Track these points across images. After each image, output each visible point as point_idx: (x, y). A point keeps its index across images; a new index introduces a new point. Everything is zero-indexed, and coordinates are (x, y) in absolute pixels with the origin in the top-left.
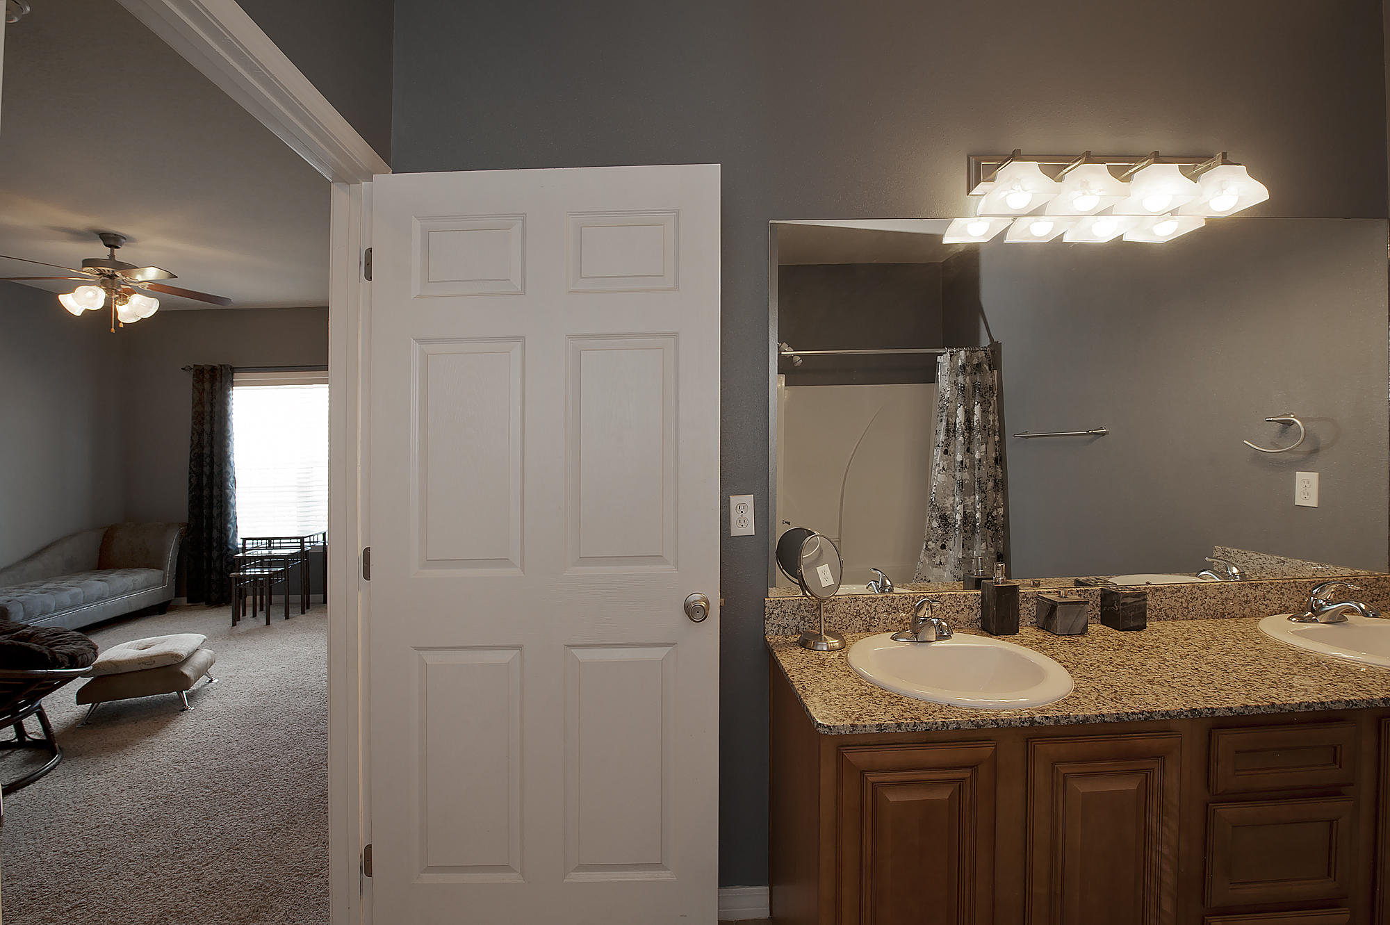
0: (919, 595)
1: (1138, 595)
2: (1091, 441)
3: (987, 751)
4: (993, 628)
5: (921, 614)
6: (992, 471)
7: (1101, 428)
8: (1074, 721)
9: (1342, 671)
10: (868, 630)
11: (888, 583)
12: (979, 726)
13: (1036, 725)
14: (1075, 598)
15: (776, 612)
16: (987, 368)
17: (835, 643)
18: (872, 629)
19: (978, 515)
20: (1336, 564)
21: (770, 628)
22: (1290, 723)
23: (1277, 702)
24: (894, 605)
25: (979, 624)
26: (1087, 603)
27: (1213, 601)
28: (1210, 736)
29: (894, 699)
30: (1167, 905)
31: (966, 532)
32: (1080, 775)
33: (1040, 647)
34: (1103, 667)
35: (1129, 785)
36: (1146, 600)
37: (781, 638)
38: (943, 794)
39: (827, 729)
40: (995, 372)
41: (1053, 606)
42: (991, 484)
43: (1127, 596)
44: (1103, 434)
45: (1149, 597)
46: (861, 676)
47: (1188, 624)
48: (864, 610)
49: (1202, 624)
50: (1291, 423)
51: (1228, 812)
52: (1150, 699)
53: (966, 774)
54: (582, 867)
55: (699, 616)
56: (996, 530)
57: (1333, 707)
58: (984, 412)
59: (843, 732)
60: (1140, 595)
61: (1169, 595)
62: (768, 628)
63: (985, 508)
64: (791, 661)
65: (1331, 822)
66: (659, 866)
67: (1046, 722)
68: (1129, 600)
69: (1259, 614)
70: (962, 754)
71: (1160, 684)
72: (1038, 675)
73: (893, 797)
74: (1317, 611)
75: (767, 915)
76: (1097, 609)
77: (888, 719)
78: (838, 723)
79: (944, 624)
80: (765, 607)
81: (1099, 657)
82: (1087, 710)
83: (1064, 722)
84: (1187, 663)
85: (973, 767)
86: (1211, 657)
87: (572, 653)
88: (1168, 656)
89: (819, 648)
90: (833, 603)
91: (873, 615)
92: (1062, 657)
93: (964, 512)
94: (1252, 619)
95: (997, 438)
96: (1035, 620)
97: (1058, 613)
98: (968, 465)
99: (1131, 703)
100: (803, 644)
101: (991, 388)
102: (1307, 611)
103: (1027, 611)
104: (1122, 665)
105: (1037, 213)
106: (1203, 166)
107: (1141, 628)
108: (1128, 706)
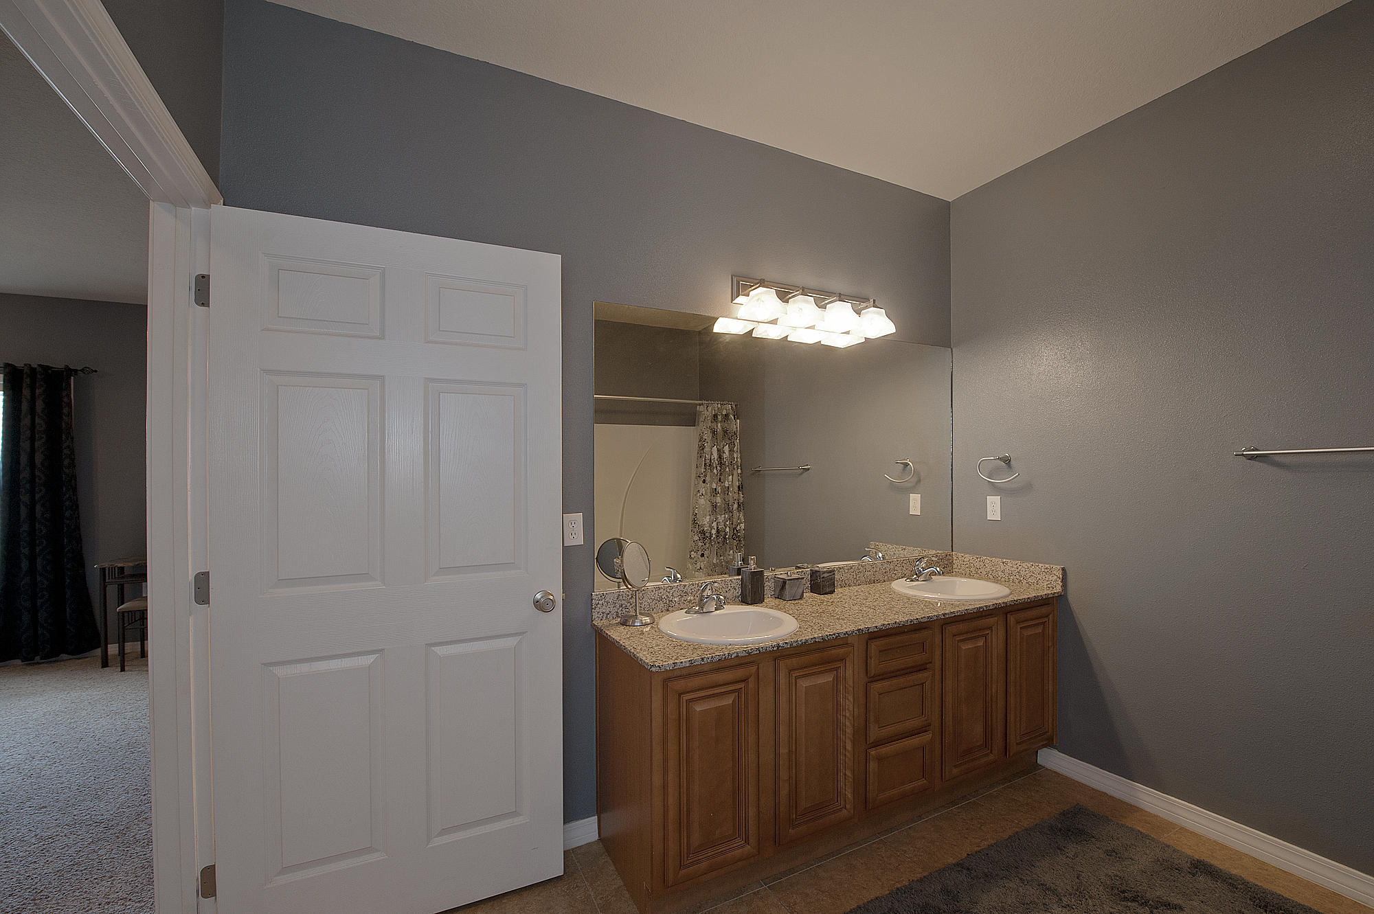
0: (701, 582)
1: (830, 572)
2: (801, 474)
3: (754, 669)
4: (749, 599)
5: (705, 594)
6: (736, 496)
7: (807, 465)
8: (800, 643)
9: (928, 603)
10: (668, 610)
11: (679, 576)
12: (749, 653)
13: (780, 648)
14: (796, 576)
15: (600, 602)
16: (733, 418)
17: (647, 620)
18: (670, 609)
19: (728, 530)
20: (929, 549)
21: (597, 615)
22: (904, 632)
23: (898, 621)
24: (685, 590)
25: (740, 599)
26: (803, 578)
27: (869, 573)
28: (867, 644)
29: (696, 646)
30: (849, 746)
31: (718, 543)
32: (804, 676)
33: (777, 608)
34: (813, 615)
35: (828, 678)
36: (834, 574)
37: (605, 622)
38: (728, 701)
39: (658, 668)
40: (738, 421)
41: (784, 582)
42: (736, 506)
43: (824, 572)
44: (808, 469)
45: (836, 573)
46: (671, 636)
47: (856, 588)
48: (665, 596)
49: (864, 588)
50: (907, 465)
51: (878, 686)
52: (838, 627)
53: (742, 685)
54: (445, 831)
55: (549, 607)
56: (739, 541)
57: (922, 620)
58: (731, 451)
59: (668, 668)
60: (832, 572)
61: (846, 571)
62: (595, 615)
63: (732, 524)
64: (618, 634)
65: (923, 684)
66: (514, 814)
67: (785, 645)
68: (826, 575)
69: (892, 580)
70: (740, 673)
71: (843, 620)
72: (779, 622)
73: (699, 708)
74: (919, 574)
75: (597, 837)
76: (808, 583)
77: (695, 657)
78: (664, 663)
79: (721, 597)
80: (592, 600)
81: (811, 610)
82: (807, 636)
83: (795, 644)
84: (856, 608)
85: (745, 680)
86: (868, 603)
87: (432, 650)
88: (846, 605)
89: (636, 624)
90: (643, 592)
91: (671, 599)
92: (791, 612)
93: (717, 528)
94: (888, 583)
95: (739, 471)
96: (773, 593)
97: (787, 586)
98: (720, 491)
99: (829, 630)
100: (624, 624)
101: (735, 434)
102: (915, 575)
103: (769, 587)
104: (823, 612)
105: (774, 322)
106: (865, 305)
107: (832, 592)
108: (827, 632)
